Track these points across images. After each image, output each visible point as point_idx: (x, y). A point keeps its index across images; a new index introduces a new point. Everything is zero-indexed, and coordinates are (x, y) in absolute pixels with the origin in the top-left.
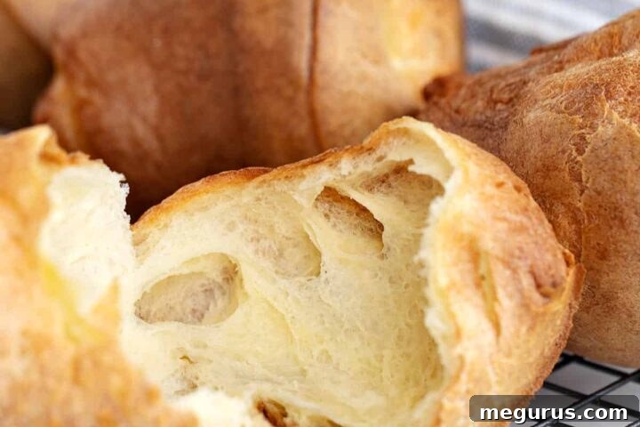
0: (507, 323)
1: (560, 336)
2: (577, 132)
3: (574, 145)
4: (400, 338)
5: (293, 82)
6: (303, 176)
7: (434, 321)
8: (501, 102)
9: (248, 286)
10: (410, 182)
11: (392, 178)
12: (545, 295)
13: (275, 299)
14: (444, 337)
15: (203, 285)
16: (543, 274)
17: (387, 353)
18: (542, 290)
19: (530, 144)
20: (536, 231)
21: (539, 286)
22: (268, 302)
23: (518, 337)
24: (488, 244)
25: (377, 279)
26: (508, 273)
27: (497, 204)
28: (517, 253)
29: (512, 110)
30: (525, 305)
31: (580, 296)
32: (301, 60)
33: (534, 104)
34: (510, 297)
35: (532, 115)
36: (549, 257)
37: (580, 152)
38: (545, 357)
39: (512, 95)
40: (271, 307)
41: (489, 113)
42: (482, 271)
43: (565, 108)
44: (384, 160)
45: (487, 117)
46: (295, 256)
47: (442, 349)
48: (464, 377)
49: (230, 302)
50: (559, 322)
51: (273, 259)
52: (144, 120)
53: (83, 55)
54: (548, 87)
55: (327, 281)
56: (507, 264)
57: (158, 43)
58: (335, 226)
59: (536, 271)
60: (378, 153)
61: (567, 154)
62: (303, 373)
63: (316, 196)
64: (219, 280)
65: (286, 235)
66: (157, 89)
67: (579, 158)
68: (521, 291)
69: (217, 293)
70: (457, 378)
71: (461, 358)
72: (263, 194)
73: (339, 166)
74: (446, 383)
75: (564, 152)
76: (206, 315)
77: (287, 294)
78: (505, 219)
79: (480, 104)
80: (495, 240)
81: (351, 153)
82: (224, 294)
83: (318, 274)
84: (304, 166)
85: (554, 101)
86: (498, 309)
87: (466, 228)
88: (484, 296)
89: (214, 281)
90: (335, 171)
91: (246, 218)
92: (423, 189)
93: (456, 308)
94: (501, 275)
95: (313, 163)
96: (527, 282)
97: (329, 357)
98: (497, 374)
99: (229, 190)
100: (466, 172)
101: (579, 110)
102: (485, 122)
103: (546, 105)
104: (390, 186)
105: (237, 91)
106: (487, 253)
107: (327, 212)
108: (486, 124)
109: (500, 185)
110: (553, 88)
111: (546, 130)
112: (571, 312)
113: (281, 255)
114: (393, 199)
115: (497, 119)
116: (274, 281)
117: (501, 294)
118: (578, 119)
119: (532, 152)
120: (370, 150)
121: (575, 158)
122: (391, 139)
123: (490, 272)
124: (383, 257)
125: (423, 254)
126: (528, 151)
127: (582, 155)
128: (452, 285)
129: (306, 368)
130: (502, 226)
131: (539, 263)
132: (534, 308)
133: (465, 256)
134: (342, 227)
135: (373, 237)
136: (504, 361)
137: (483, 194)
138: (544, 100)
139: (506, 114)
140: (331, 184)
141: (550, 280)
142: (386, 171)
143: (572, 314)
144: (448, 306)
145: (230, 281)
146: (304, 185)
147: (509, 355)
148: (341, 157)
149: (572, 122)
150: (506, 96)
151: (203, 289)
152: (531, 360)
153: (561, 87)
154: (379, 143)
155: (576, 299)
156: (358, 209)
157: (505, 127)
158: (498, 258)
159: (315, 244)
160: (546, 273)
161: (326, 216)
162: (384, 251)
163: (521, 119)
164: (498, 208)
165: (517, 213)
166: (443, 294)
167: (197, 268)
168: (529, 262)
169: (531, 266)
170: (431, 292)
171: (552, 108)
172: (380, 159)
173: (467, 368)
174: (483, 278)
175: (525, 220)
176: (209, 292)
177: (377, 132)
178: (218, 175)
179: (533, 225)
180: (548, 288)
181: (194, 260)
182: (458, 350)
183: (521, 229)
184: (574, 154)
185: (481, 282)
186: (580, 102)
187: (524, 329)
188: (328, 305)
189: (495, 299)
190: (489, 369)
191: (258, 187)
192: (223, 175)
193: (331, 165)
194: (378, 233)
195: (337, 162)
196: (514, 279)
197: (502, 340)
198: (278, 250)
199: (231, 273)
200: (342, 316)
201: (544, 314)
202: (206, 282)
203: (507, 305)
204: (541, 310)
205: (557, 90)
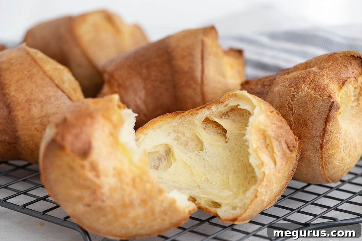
0: (278, 160)
1: (294, 167)
2: (291, 94)
3: (291, 98)
4: (235, 171)
5: (195, 82)
6: (197, 114)
7: (253, 160)
8: (266, 85)
9: (176, 156)
10: (236, 115)
11: (229, 113)
12: (291, 151)
13: (187, 160)
14: (257, 166)
15: (158, 156)
16: (290, 143)
17: (231, 177)
18: (290, 149)
19: (275, 98)
20: (286, 128)
21: (288, 147)
22: (184, 161)
23: (282, 166)
24: (270, 132)
25: (225, 151)
26: (278, 142)
27: (272, 118)
28: (280, 135)
29: (270, 88)
30: (284, 154)
31: (300, 152)
32: (198, 74)
33: (278, 85)
34: (279, 151)
35: (276, 89)
36: (291, 137)
37: (293, 101)
38: (289, 175)
39: (271, 83)
40: (185, 163)
41: (262, 89)
42: (268, 142)
43: (288, 86)
44: (228, 106)
45: (261, 91)
46: (192, 144)
47: (256, 170)
48: (265, 180)
49: (168, 163)
50: (294, 162)
51: (184, 147)
52: (140, 98)
53: (116, 76)
54: (283, 79)
55: (206, 152)
56: (277, 140)
57: (144, 71)
58: (207, 132)
59: (287, 141)
60: (225, 103)
61: (288, 101)
62: (199, 186)
63: (203, 121)
64: (164, 154)
65: (189, 137)
66: (145, 88)
67: (292, 103)
68: (282, 149)
69: (163, 160)
70: (263, 180)
71: (264, 173)
72: (181, 122)
73: (211, 109)
74: (259, 182)
75: (287, 100)
76: (159, 168)
77: (191, 158)
78: (275, 124)
79: (259, 86)
80: (272, 131)
81: (215, 104)
82: (165, 160)
83: (202, 150)
84: (198, 110)
85: (284, 84)
86: (275, 155)
87: (262, 127)
88: (269, 152)
89: (162, 155)
90: (210, 111)
91: (174, 131)
92: (240, 117)
93: (260, 155)
94: (275, 144)
95: (201, 108)
96: (284, 146)
97: (208, 180)
98: (275, 180)
99: (169, 120)
100: (261, 107)
101: (293, 86)
102: (260, 92)
103: (282, 85)
104: (229, 116)
105: (175, 86)
106: (269, 136)
107: (205, 127)
108: (261, 93)
109: (272, 112)
110: (284, 79)
111: (281, 93)
112: (297, 158)
113: (187, 145)
114: (230, 121)
115: (265, 91)
116: (186, 153)
117: (275, 150)
118: (293, 89)
119: (276, 101)
120: (222, 103)
121: (291, 103)
122: (230, 98)
123: (271, 142)
124: (226, 142)
125: (247, 137)
126: (275, 101)
127: (293, 102)
128: (258, 147)
129: (200, 184)
130: (274, 126)
131: (288, 139)
132: (287, 155)
133: (262, 137)
134: (210, 132)
135: (222, 136)
136: (278, 175)
137: (267, 114)
138: (281, 83)
139: (267, 89)
140: (208, 116)
141: (292, 145)
142: (227, 110)
143: (297, 159)
144: (257, 155)
145: (168, 155)
146: (198, 116)
147: (279, 173)
148: (212, 106)
149: (290, 90)
150: (268, 83)
151: (158, 158)
152: (285, 175)
153: (287, 79)
154: (226, 100)
155: (299, 154)
156: (216, 126)
157: (267, 94)
158: (273, 137)
159: (201, 139)
160: (291, 143)
161: (204, 129)
162: (227, 140)
163: (273, 90)
164: (272, 120)
165: (279, 121)
166: (256, 151)
167: (157, 150)
168: (285, 139)
169: (286, 140)
170: (250, 150)
171: (283, 86)
172: (226, 106)
173: (266, 176)
174: (268, 145)
175: (282, 124)
176: (160, 159)
177: (225, 96)
178: (165, 115)
179: (285, 126)
180: (292, 148)
181: (157, 146)
182: (263, 170)
183: (281, 127)
184: (291, 101)
185: (268, 146)
186: (293, 84)
187: (284, 163)
188: (208, 161)
189: (273, 152)
190: (273, 177)
191: (180, 119)
192: (167, 114)
193: (208, 109)
194: (223, 134)
195: (210, 107)
196: (280, 145)
197: (277, 166)
198: (186, 143)
199: (168, 152)
200: (212, 164)
201: (291, 157)
202: (159, 155)
203: (278, 154)
204: (290, 156)
205: (286, 80)
